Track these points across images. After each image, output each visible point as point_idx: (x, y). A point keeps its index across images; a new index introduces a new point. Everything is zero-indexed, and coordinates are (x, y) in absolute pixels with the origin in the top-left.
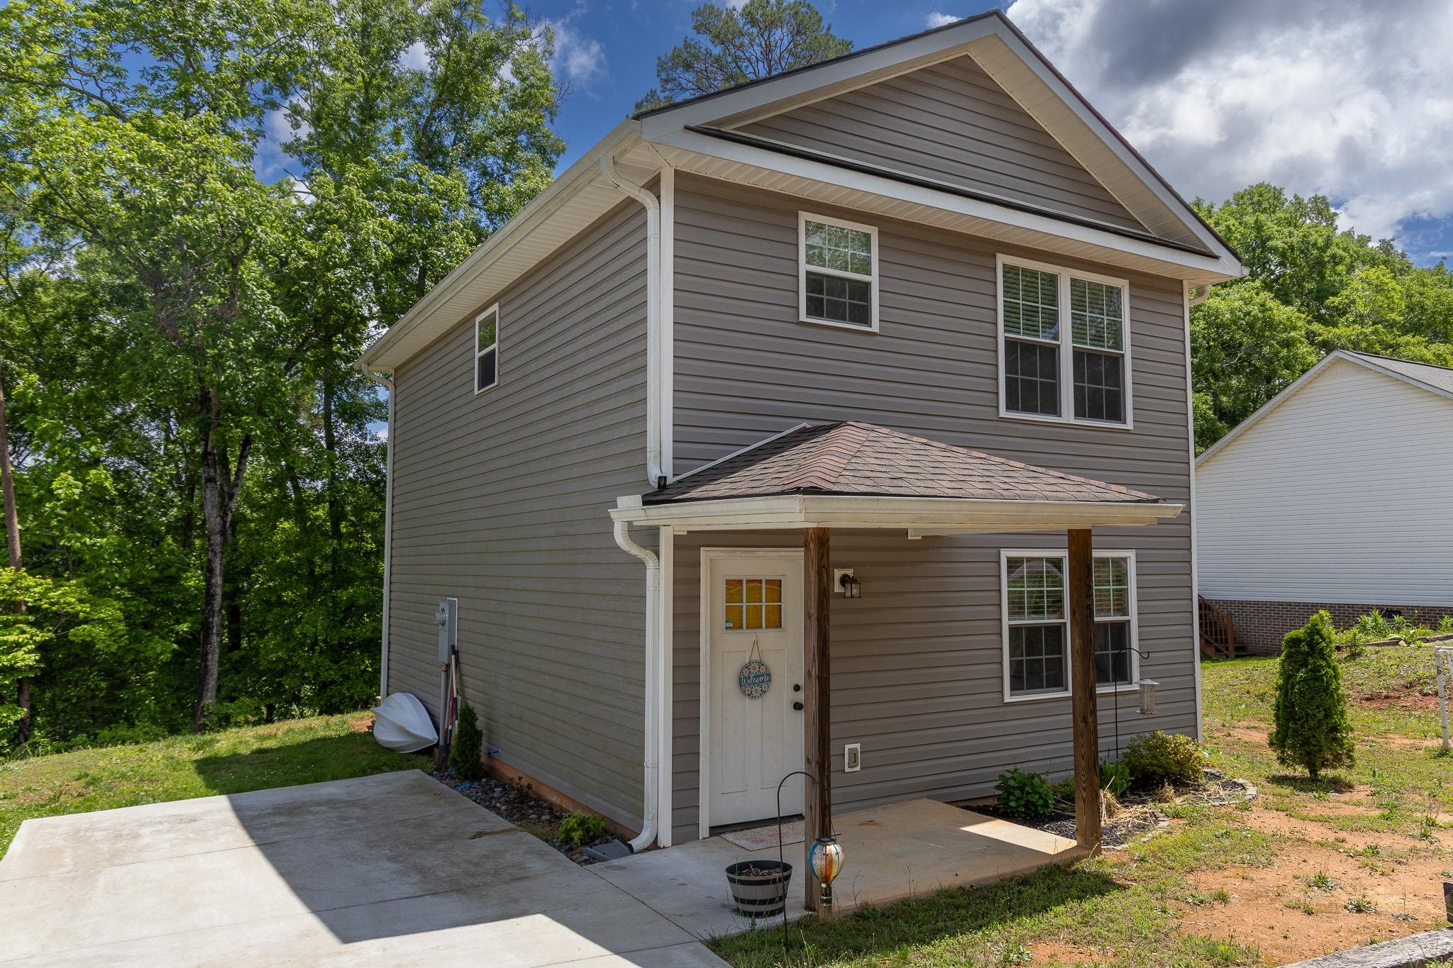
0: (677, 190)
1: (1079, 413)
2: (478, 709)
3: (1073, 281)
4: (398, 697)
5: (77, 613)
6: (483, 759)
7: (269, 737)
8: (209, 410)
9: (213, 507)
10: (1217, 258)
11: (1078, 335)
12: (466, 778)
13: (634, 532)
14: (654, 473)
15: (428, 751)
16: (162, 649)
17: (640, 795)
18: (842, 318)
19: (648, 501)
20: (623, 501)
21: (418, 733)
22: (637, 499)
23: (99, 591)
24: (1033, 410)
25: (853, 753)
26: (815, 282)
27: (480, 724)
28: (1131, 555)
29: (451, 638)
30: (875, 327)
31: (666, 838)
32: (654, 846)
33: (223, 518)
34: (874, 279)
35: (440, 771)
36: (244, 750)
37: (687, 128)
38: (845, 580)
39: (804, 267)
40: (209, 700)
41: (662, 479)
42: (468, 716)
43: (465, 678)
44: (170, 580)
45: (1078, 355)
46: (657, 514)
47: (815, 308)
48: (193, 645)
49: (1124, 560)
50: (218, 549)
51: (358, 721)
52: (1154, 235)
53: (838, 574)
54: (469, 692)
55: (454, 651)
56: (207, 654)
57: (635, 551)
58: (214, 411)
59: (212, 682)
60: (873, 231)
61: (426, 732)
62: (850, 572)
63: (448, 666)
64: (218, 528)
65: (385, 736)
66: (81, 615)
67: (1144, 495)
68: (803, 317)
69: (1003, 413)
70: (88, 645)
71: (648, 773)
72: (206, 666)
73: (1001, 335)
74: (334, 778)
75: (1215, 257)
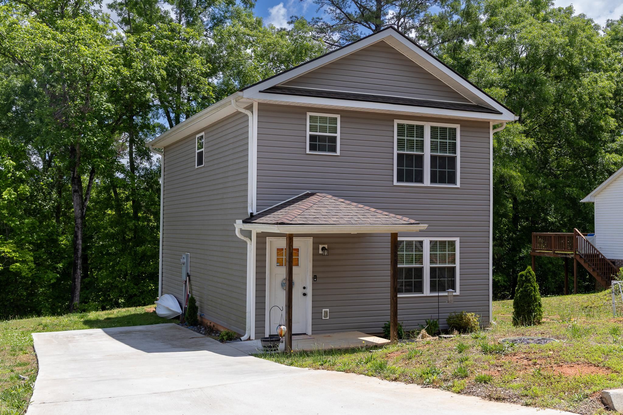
0: (259, 110)
1: (433, 180)
2: (197, 298)
3: (432, 128)
4: (166, 296)
5: (13, 258)
6: (199, 318)
7: (111, 314)
8: (75, 156)
9: (77, 205)
10: (501, 113)
11: (434, 148)
12: (192, 325)
13: (242, 231)
14: (250, 211)
15: (178, 318)
16: (52, 276)
17: (245, 323)
18: (324, 150)
19: (245, 222)
20: (237, 221)
21: (173, 310)
22: (241, 221)
23: (20, 245)
24: (411, 181)
25: (326, 312)
26: (312, 138)
27: (197, 304)
28: (457, 240)
29: (187, 270)
30: (338, 153)
31: (253, 337)
32: (249, 339)
33: (82, 210)
34: (338, 135)
35: (182, 323)
36: (101, 318)
37: (260, 92)
38: (323, 249)
39: (308, 133)
40: (76, 301)
41: (251, 214)
42: (191, 301)
43: (193, 287)
44: (52, 241)
45: (433, 158)
46: (248, 227)
47: (313, 147)
48: (66, 274)
49: (455, 241)
50: (80, 226)
51: (149, 309)
52: (474, 104)
53: (321, 246)
54: (194, 292)
55: (188, 275)
56: (75, 278)
57: (243, 238)
58: (78, 156)
59: (78, 293)
60: (338, 117)
61: (176, 309)
62: (326, 246)
63: (186, 281)
64: (79, 216)
65: (161, 312)
66: (15, 258)
67: (412, 221)
68: (308, 151)
69: (395, 183)
70: (17, 274)
71: (247, 315)
72: (75, 285)
73: (396, 152)
74: (140, 325)
75: (500, 113)
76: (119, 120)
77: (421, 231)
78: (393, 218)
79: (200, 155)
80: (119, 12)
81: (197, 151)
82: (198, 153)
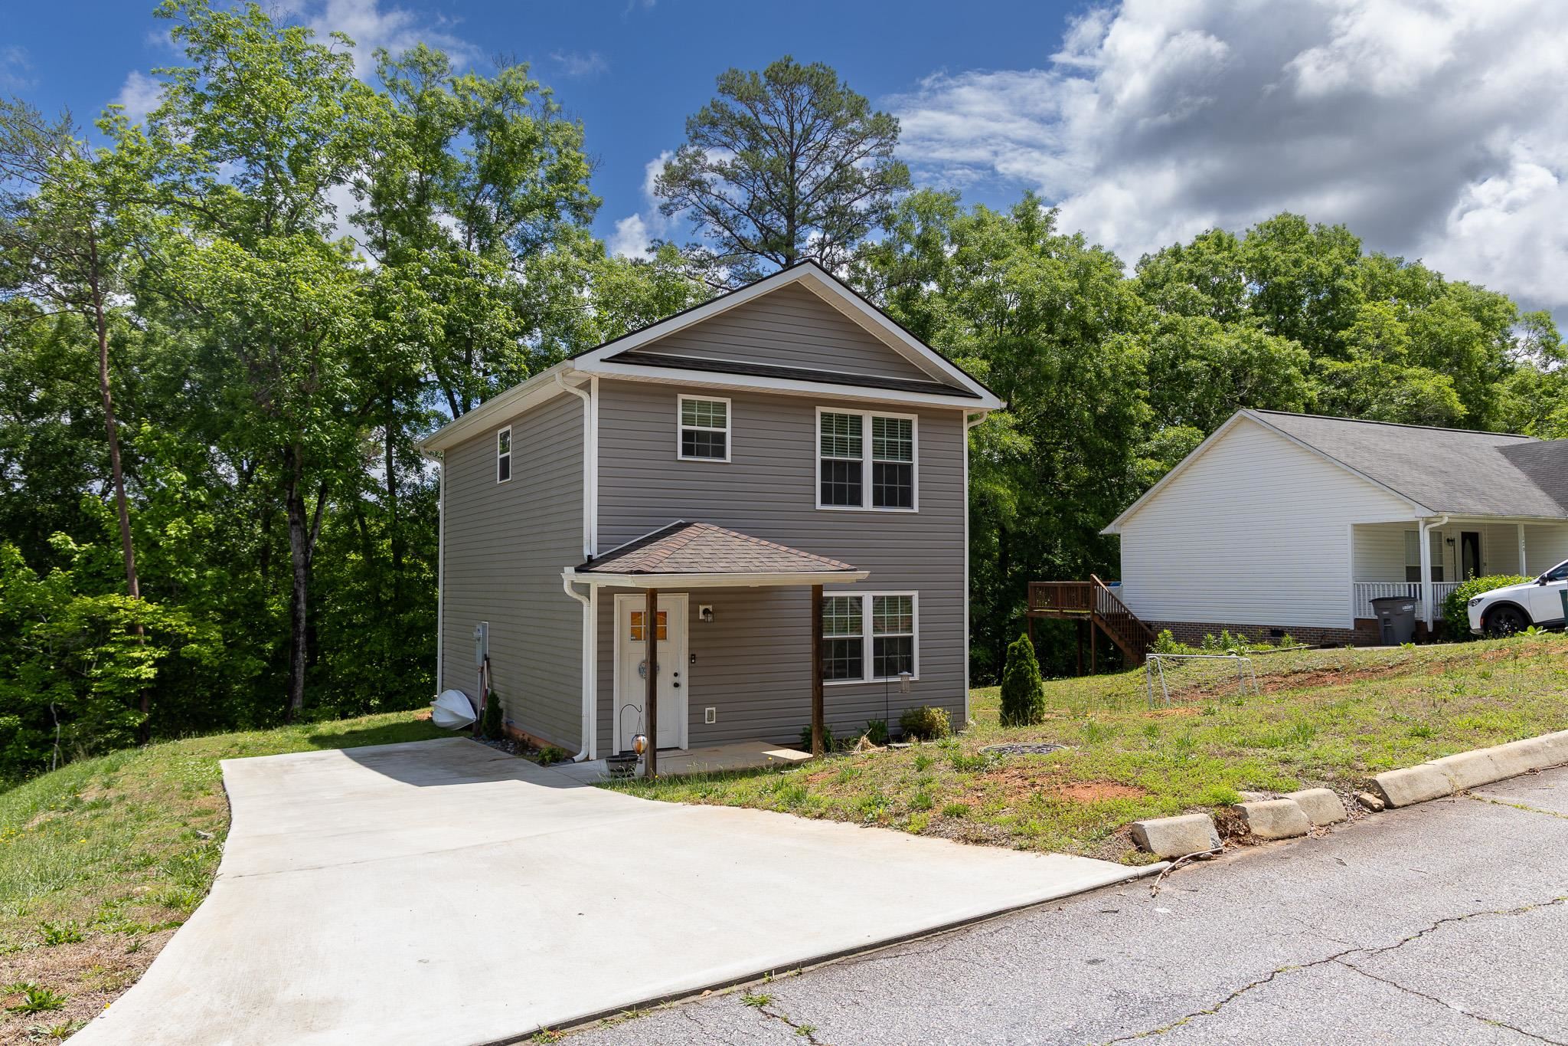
0: (600, 390)
1: (877, 502)
2: (500, 695)
3: (875, 419)
4: (449, 693)
5: (186, 635)
6: (504, 728)
7: (357, 724)
8: (293, 465)
9: (298, 545)
10: (981, 398)
11: (877, 452)
12: (493, 739)
13: (574, 586)
14: (586, 553)
15: (469, 728)
16: (254, 665)
17: (580, 734)
18: (707, 455)
19: (579, 570)
20: (566, 569)
21: (462, 715)
22: (572, 569)
23: (198, 614)
24: (842, 503)
25: (711, 713)
26: (687, 435)
27: (502, 704)
28: (915, 594)
29: (484, 648)
30: (728, 459)
31: (593, 755)
32: (587, 759)
33: (305, 554)
34: (728, 430)
35: (477, 736)
36: (338, 732)
37: (602, 360)
38: (706, 612)
39: (681, 427)
40: (297, 705)
41: (589, 557)
42: (492, 700)
43: (494, 677)
44: (256, 605)
45: (877, 467)
46: (583, 578)
47: (687, 451)
48: (281, 660)
49: (911, 597)
50: (302, 581)
51: (422, 714)
52: (939, 382)
53: (702, 608)
54: (496, 685)
55: (486, 658)
56: (295, 667)
57: (575, 596)
58: (298, 464)
59: (299, 691)
60: (728, 401)
61: (468, 714)
62: (710, 607)
63: (483, 668)
64: (301, 563)
65: (441, 719)
66: (190, 636)
67: (846, 566)
68: (680, 457)
69: (819, 506)
70: (194, 661)
71: (584, 719)
72: (294, 678)
73: (819, 457)
74: (407, 741)
75: (979, 398)
76: (367, 406)
77: (858, 581)
78: (814, 561)
79: (505, 462)
80: (368, 227)
81: (500, 457)
82: (501, 459)
